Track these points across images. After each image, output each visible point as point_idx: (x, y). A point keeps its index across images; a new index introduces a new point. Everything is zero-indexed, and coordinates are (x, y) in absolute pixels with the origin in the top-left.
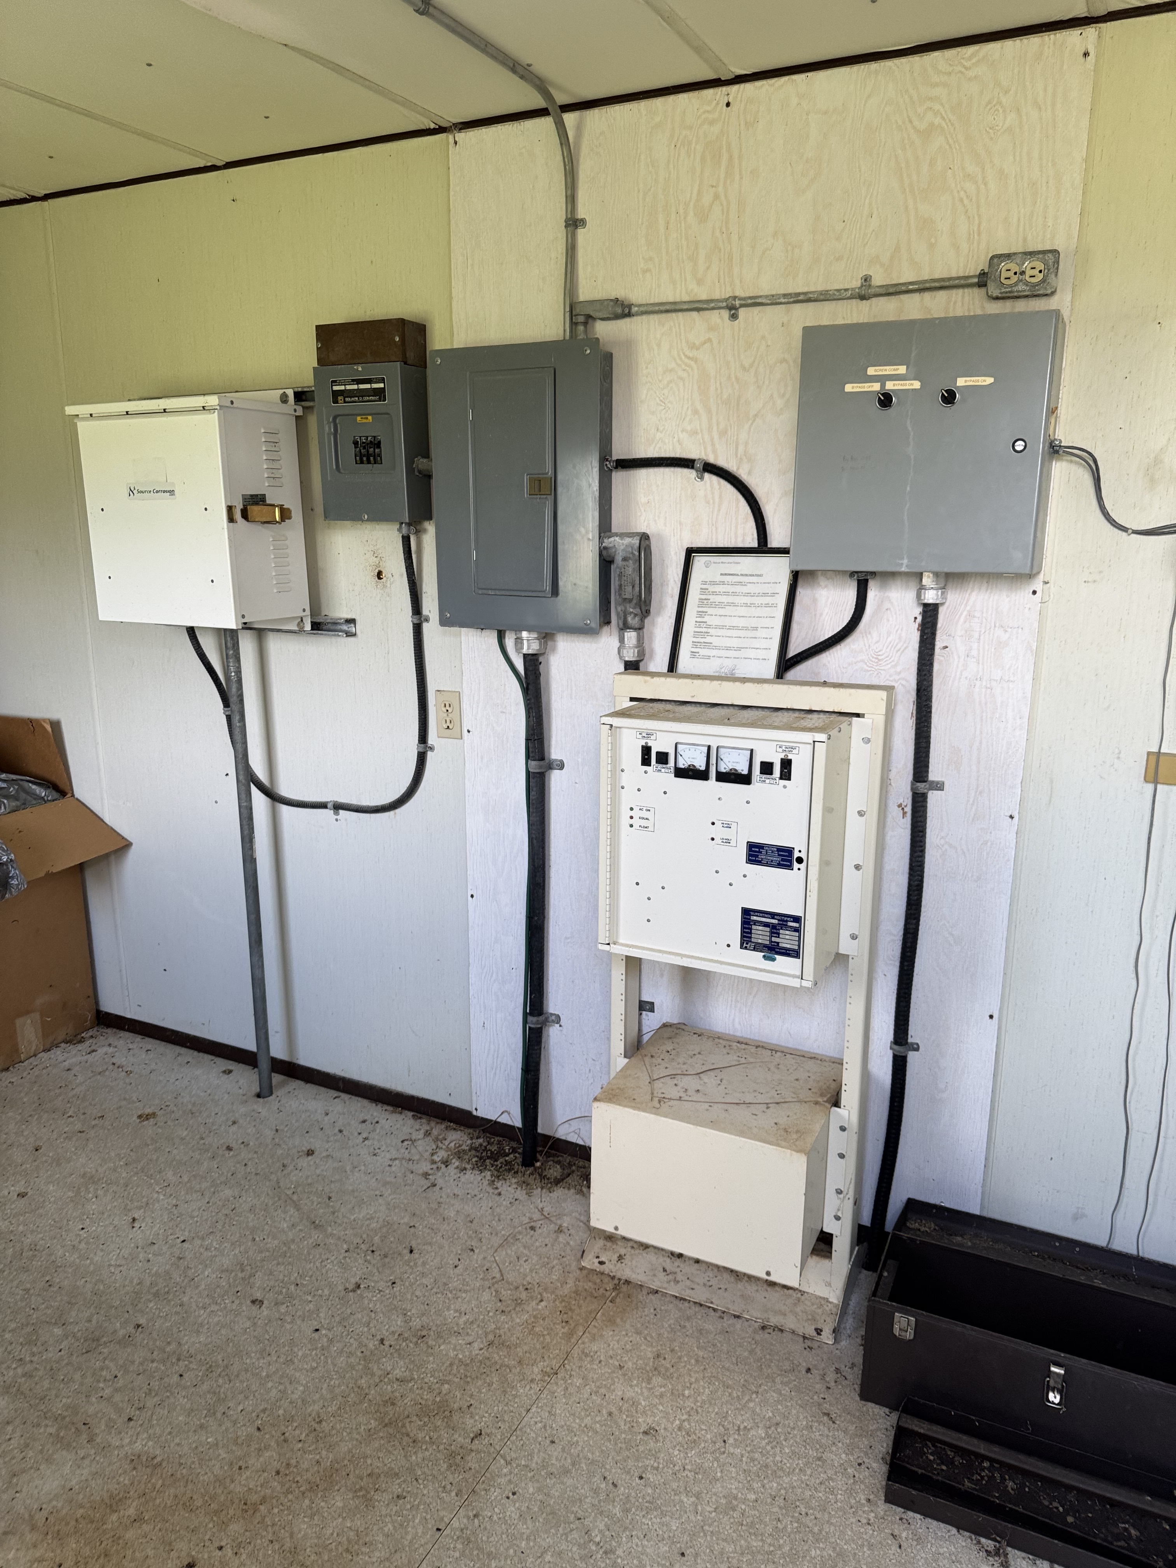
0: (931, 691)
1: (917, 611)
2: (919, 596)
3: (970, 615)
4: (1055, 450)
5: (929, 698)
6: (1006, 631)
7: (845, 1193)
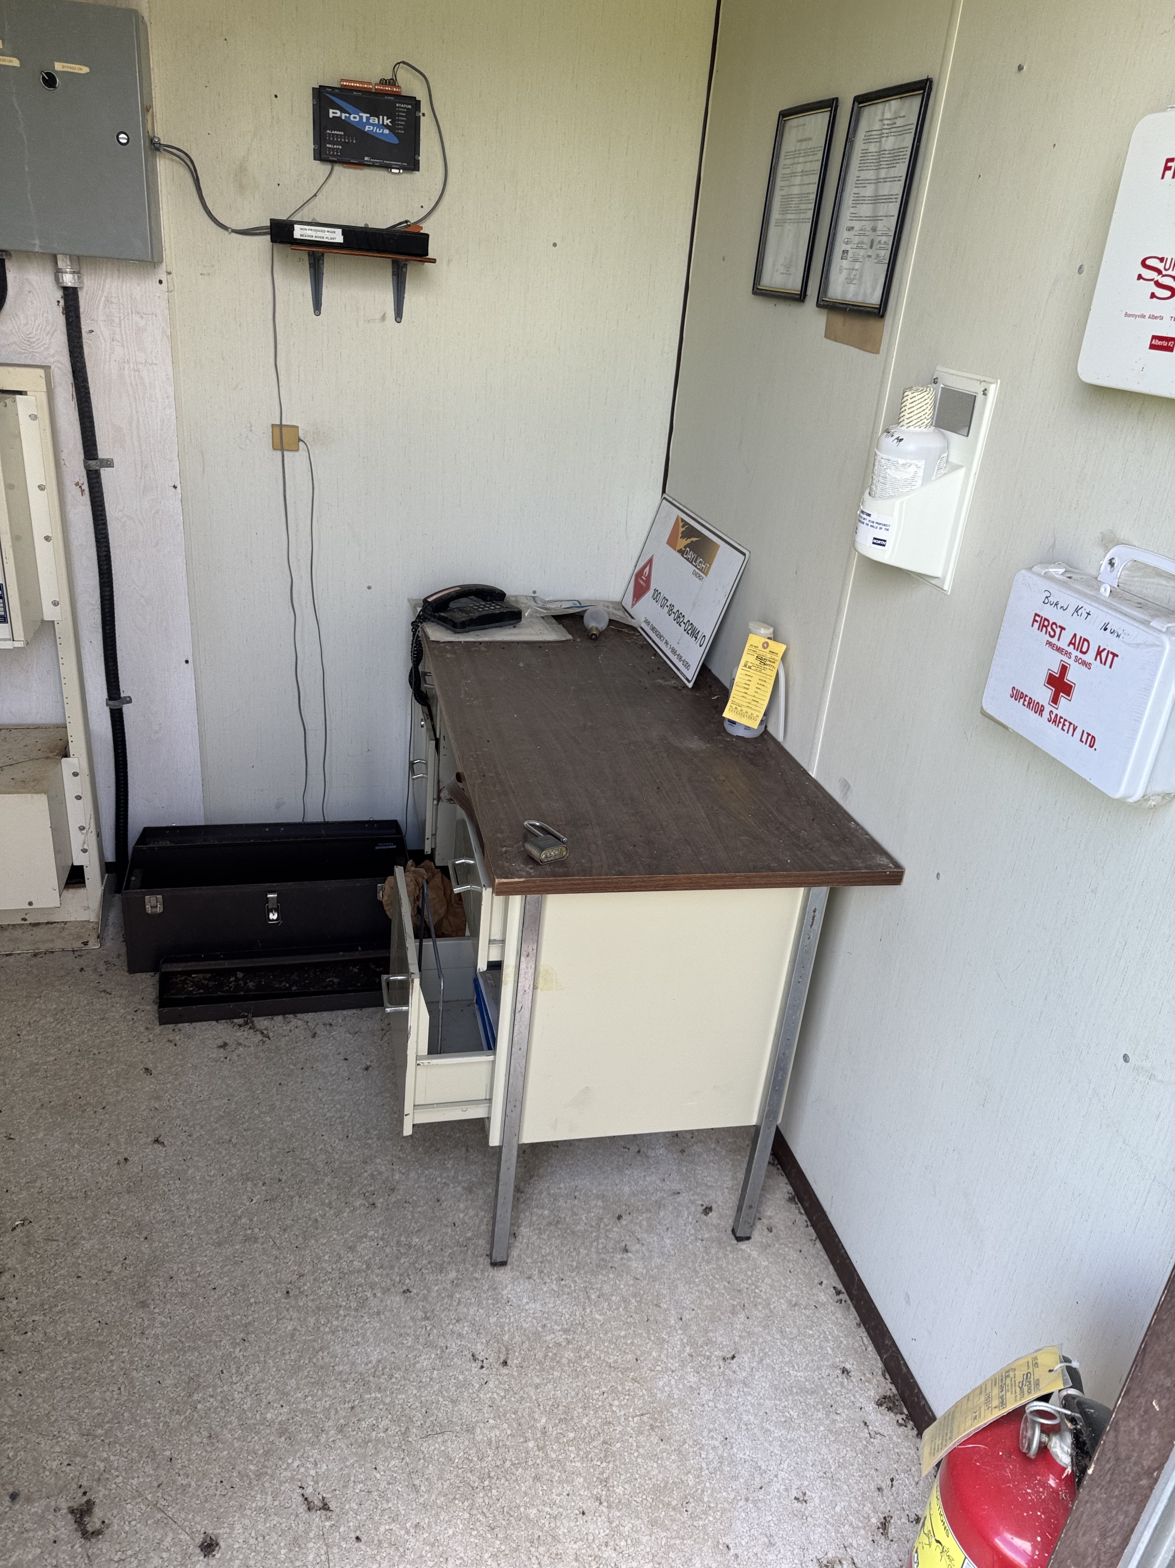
0: (86, 372)
1: (59, 295)
2: (57, 280)
3: (108, 301)
4: (155, 146)
5: (85, 380)
6: (142, 317)
7: (87, 828)
